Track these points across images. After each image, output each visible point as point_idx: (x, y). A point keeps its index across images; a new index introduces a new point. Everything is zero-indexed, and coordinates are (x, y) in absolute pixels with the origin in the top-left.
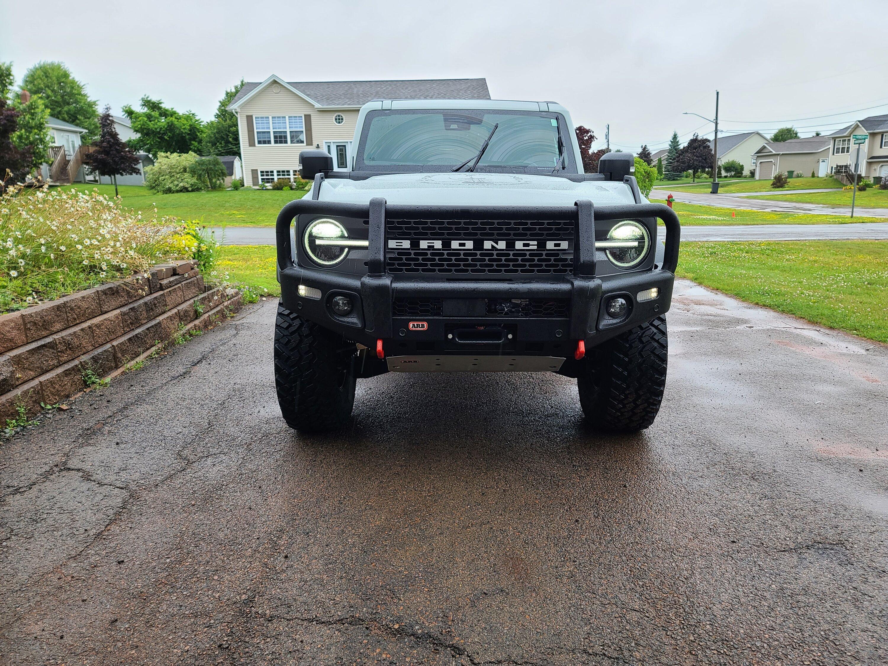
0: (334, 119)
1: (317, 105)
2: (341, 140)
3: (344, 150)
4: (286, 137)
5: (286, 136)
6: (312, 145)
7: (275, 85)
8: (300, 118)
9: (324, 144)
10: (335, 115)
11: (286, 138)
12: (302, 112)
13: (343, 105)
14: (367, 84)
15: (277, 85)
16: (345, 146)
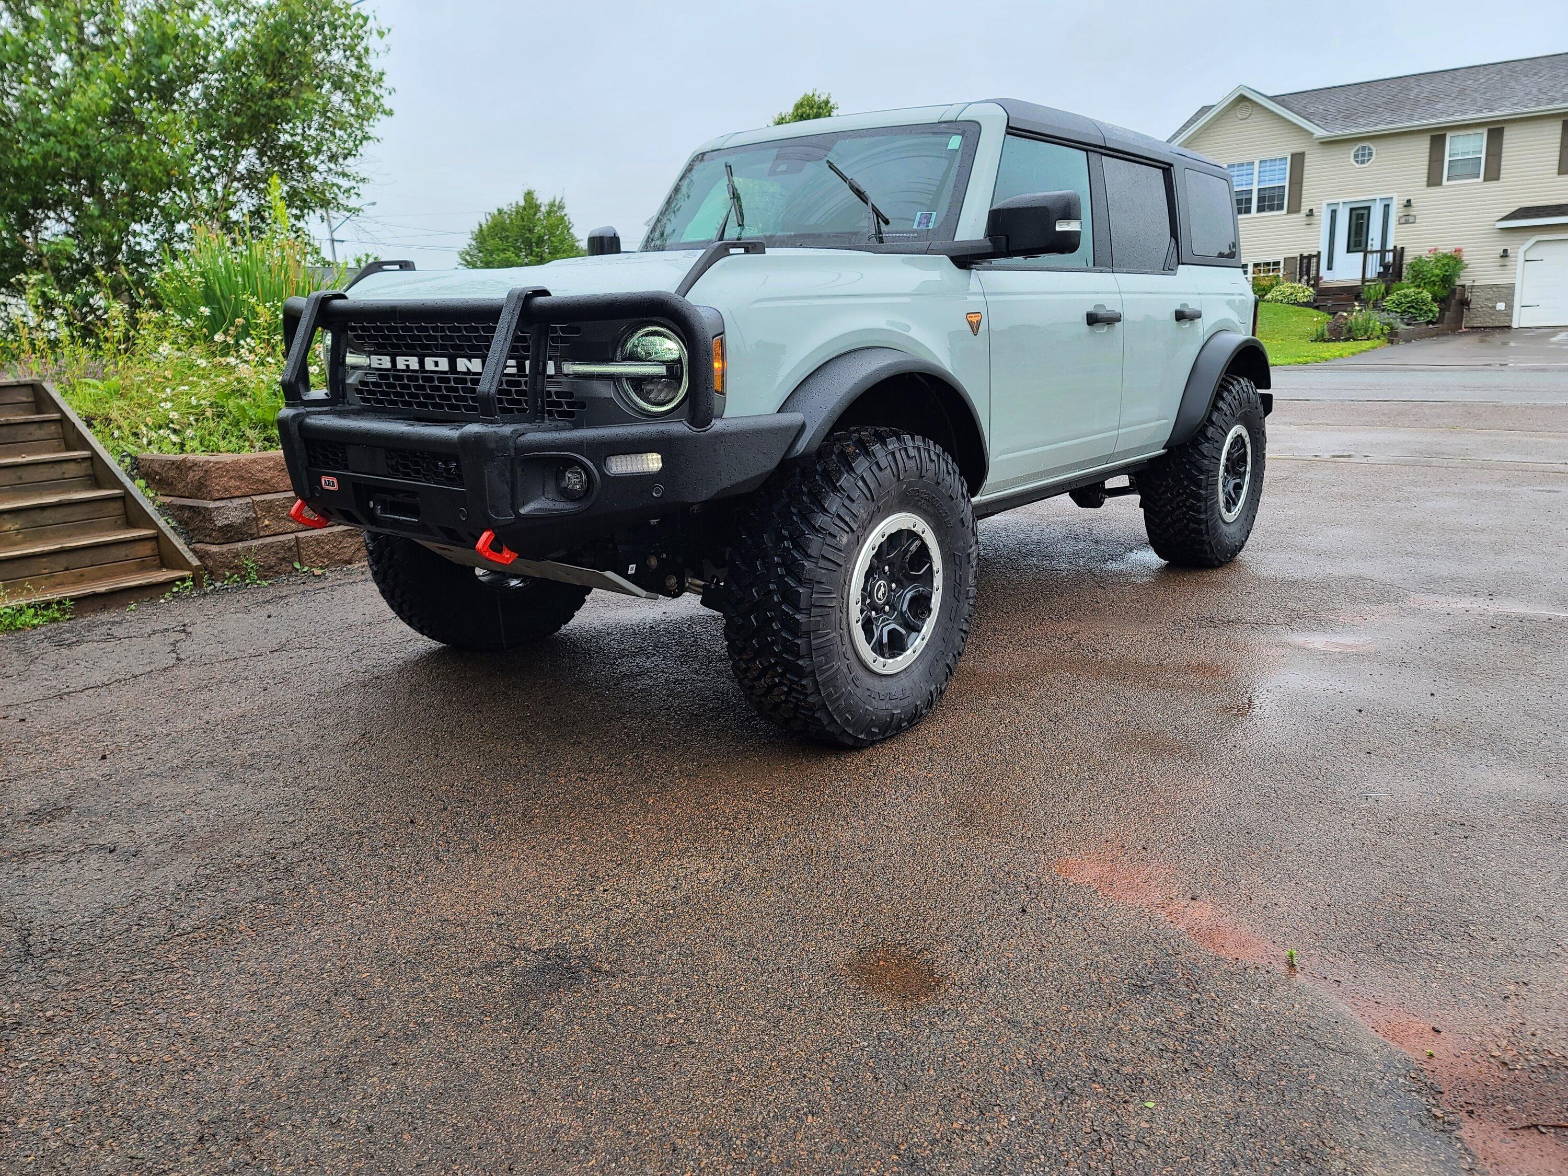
0: (1352, 155)
1: (1319, 133)
2: (1358, 198)
3: (1365, 217)
4: (1249, 201)
5: (1250, 199)
6: (1299, 211)
7: (1241, 105)
8: (1284, 162)
9: (1324, 206)
10: (1356, 148)
11: (1250, 203)
12: (1286, 148)
13: (1376, 125)
14: (1446, 75)
15: (1247, 104)
16: (1369, 208)
